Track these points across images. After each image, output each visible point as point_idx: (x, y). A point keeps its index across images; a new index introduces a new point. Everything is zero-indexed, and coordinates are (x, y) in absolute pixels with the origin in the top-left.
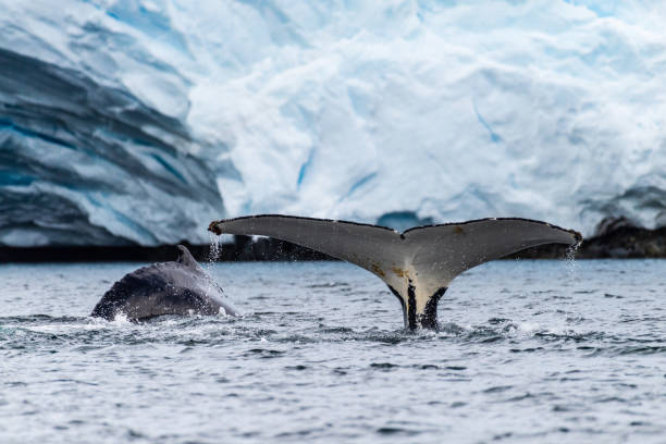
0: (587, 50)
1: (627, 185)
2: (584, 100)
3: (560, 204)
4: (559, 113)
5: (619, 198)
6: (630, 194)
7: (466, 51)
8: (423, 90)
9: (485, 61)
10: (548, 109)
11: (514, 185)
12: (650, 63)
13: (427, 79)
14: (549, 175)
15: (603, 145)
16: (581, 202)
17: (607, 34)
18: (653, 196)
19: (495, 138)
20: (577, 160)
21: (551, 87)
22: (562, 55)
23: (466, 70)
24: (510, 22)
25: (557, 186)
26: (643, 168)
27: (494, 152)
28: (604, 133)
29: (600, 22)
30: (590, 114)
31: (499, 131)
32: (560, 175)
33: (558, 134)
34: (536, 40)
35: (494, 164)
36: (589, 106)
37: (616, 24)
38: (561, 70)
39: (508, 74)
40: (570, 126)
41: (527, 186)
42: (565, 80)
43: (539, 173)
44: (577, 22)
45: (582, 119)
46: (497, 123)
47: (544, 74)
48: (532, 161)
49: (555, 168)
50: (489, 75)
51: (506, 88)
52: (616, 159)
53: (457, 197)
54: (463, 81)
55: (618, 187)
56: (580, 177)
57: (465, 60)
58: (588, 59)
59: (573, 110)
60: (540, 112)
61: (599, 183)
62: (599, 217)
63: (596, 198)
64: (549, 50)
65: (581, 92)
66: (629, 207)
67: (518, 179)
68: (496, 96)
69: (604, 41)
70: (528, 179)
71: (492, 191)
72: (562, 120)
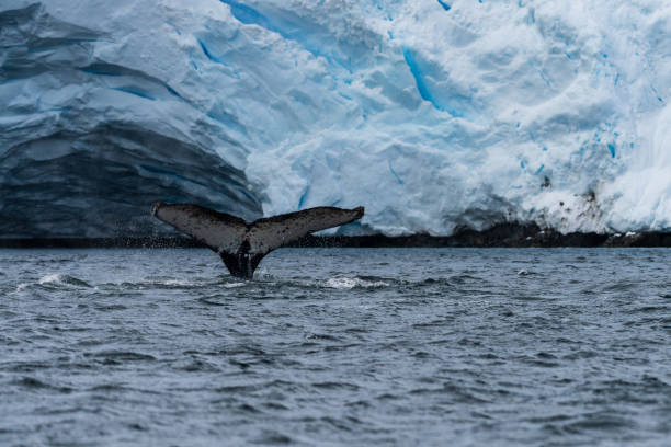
0: (446, 135)
1: (465, 207)
2: (445, 162)
3: (434, 218)
4: (432, 168)
5: (463, 214)
6: (468, 212)
7: (386, 135)
8: (364, 156)
9: (396, 141)
10: (427, 166)
11: (410, 207)
12: (478, 141)
13: (366, 150)
14: (428, 202)
15: (453, 186)
16: (444, 217)
17: (457, 126)
18: (479, 214)
19: (401, 182)
20: (442, 194)
21: (428, 155)
22: (434, 137)
23: (386, 146)
24: (409, 120)
25: (432, 208)
26: (473, 199)
27: (399, 190)
28: (454, 180)
29: (453, 120)
30: (447, 169)
31: (402, 178)
32: (433, 202)
33: (432, 180)
34: (422, 130)
35: (400, 196)
36: (446, 165)
37: (461, 121)
38: (433, 146)
39: (407, 148)
40: (437, 176)
41: (416, 208)
42: (436, 151)
43: (424, 201)
44: (443, 120)
45: (443, 172)
46: (402, 174)
47: (425, 148)
48: (419, 194)
49: (431, 198)
50: (397, 148)
51: (406, 155)
52: (460, 193)
53: (380, 214)
54: (384, 151)
55: (462, 209)
56: (444, 203)
57: (386, 140)
58: (448, 140)
59: (439, 167)
60: (422, 168)
61: (453, 206)
62: (454, 225)
63: (452, 214)
64: (428, 135)
65: (443, 158)
66: (467, 219)
67: (412, 204)
68: (401, 160)
69: (455, 130)
70: (418, 204)
71: (399, 210)
72: (433, 173)
